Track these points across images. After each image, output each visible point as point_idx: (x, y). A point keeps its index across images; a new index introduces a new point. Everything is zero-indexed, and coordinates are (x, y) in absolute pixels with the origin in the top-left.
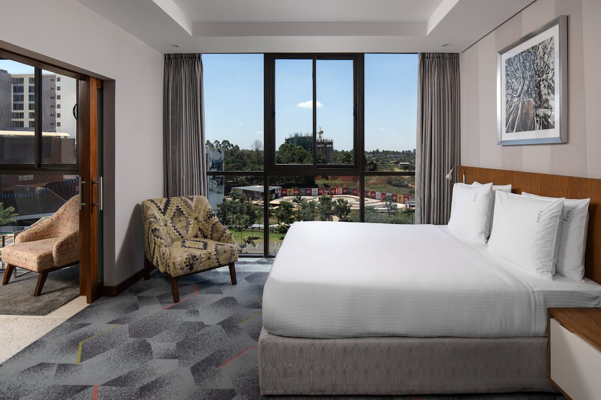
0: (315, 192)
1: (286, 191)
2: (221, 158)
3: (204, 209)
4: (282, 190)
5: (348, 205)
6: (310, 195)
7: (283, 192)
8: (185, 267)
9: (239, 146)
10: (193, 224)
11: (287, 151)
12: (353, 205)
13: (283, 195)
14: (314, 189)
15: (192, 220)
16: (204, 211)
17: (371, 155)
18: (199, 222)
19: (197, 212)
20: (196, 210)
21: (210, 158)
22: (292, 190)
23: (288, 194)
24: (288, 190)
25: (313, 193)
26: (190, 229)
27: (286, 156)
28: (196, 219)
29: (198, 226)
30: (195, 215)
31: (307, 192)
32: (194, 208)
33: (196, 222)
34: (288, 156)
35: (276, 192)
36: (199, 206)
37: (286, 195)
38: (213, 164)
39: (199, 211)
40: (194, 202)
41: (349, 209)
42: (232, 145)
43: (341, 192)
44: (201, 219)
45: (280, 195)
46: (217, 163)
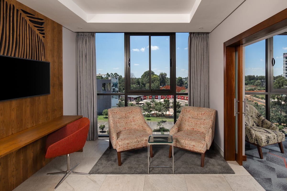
0: (160, 97)
1: (146, 97)
2: (117, 82)
3: (255, 112)
4: (144, 97)
5: (179, 104)
6: (157, 99)
7: (144, 98)
8: (266, 142)
9: (122, 76)
10: (251, 119)
11: (145, 78)
12: (182, 104)
13: (144, 99)
14: (159, 96)
15: (250, 117)
16: (255, 113)
17: (185, 80)
18: (253, 118)
19: (251, 113)
20: (250, 112)
21: (112, 82)
22: (149, 96)
23: (147, 98)
24: (147, 96)
25: (158, 98)
26: (250, 121)
27: (145, 80)
28: (252, 116)
29: (253, 120)
30: (251, 114)
31: (156, 97)
32: (249, 111)
33: (252, 118)
34: (146, 80)
35: (141, 98)
36: (251, 110)
37: (146, 99)
38: (113, 84)
39: (252, 113)
40: (248, 108)
41: (180, 106)
42: (119, 75)
43: (172, 98)
44: (254, 117)
45: (143, 99)
46: (115, 84)
